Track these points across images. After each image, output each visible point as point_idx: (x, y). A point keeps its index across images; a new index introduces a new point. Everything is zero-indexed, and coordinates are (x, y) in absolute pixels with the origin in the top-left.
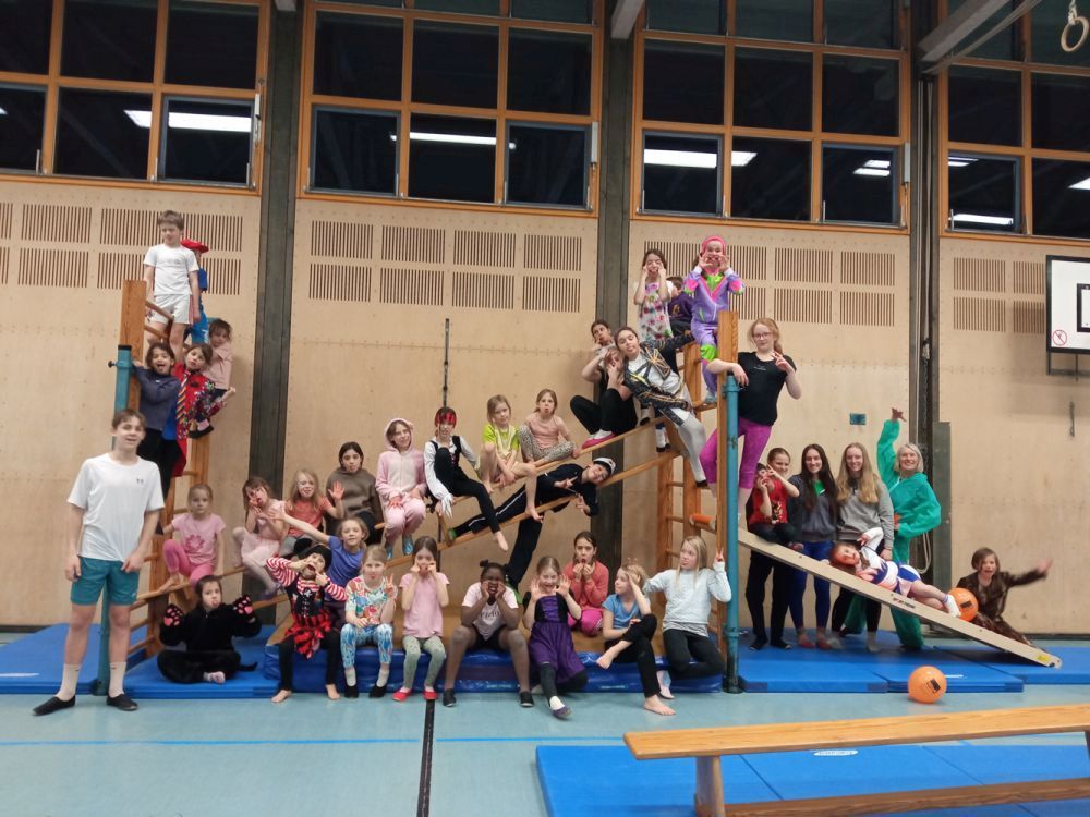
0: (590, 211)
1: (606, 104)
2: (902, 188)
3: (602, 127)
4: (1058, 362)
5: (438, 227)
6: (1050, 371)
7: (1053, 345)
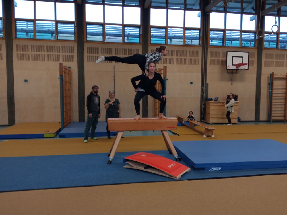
0: (141, 44)
3: (143, 27)
4: (229, 71)
5: (111, 48)
7: (227, 68)
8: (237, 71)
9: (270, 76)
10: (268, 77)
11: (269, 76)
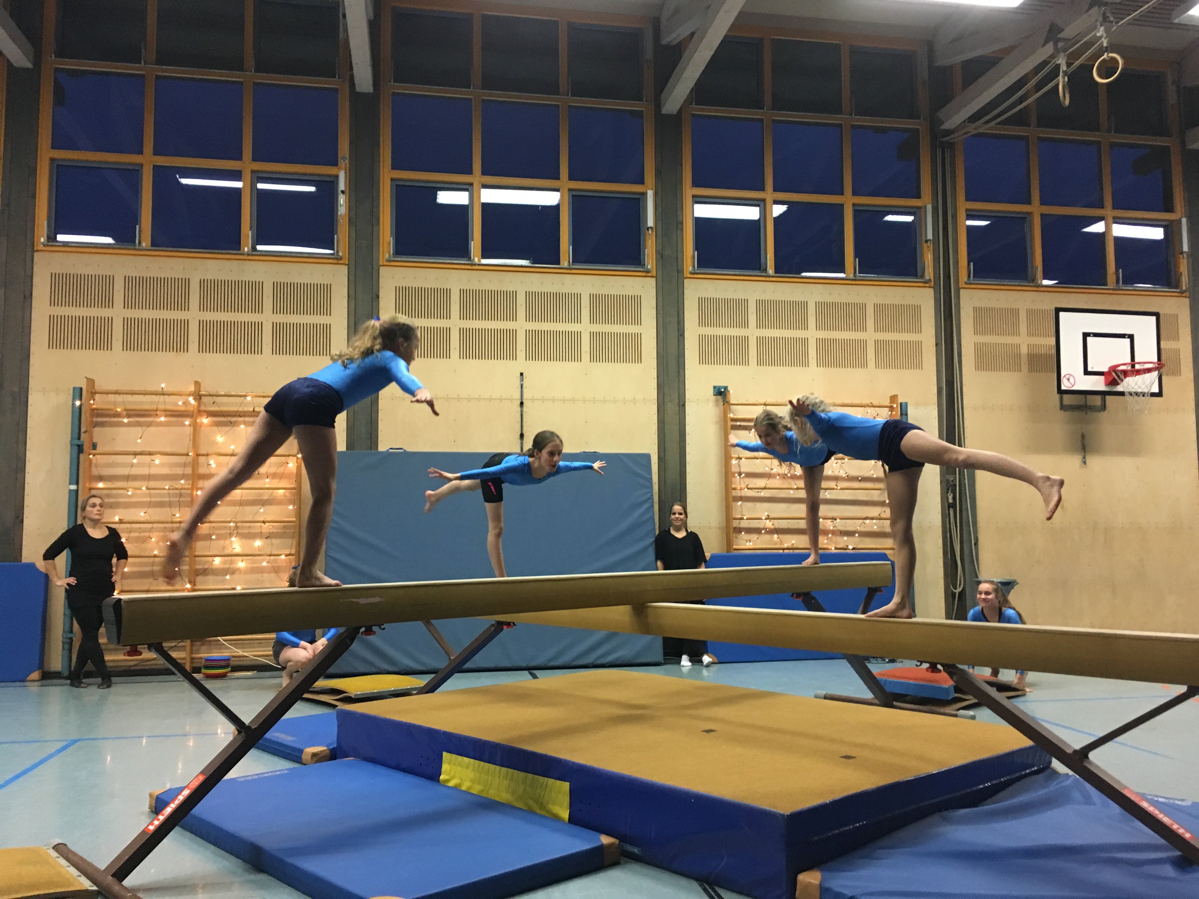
0: (648, 271)
1: (659, 173)
2: (925, 245)
3: (656, 194)
4: (1068, 400)
5: (511, 289)
6: (1062, 408)
7: (1063, 388)
8: (1104, 401)
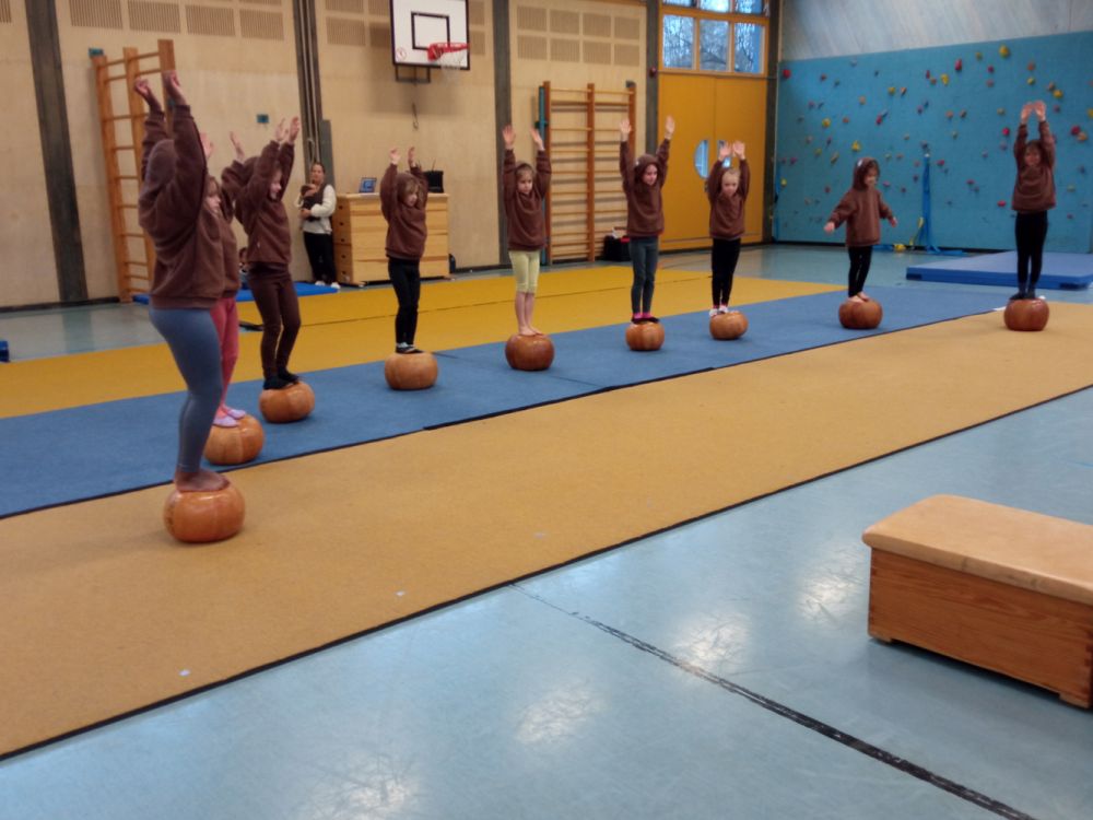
4: (403, 73)
6: (398, 79)
7: (397, 61)
8: (429, 74)
9: (540, 94)
10: (533, 99)
11: (536, 94)
